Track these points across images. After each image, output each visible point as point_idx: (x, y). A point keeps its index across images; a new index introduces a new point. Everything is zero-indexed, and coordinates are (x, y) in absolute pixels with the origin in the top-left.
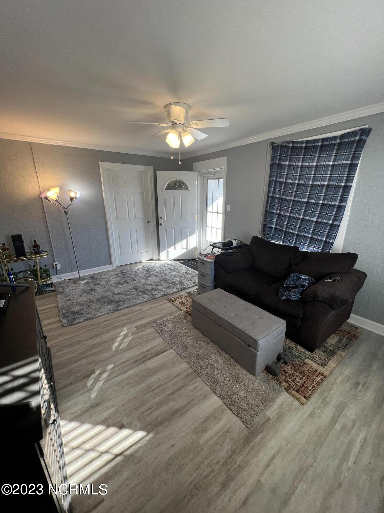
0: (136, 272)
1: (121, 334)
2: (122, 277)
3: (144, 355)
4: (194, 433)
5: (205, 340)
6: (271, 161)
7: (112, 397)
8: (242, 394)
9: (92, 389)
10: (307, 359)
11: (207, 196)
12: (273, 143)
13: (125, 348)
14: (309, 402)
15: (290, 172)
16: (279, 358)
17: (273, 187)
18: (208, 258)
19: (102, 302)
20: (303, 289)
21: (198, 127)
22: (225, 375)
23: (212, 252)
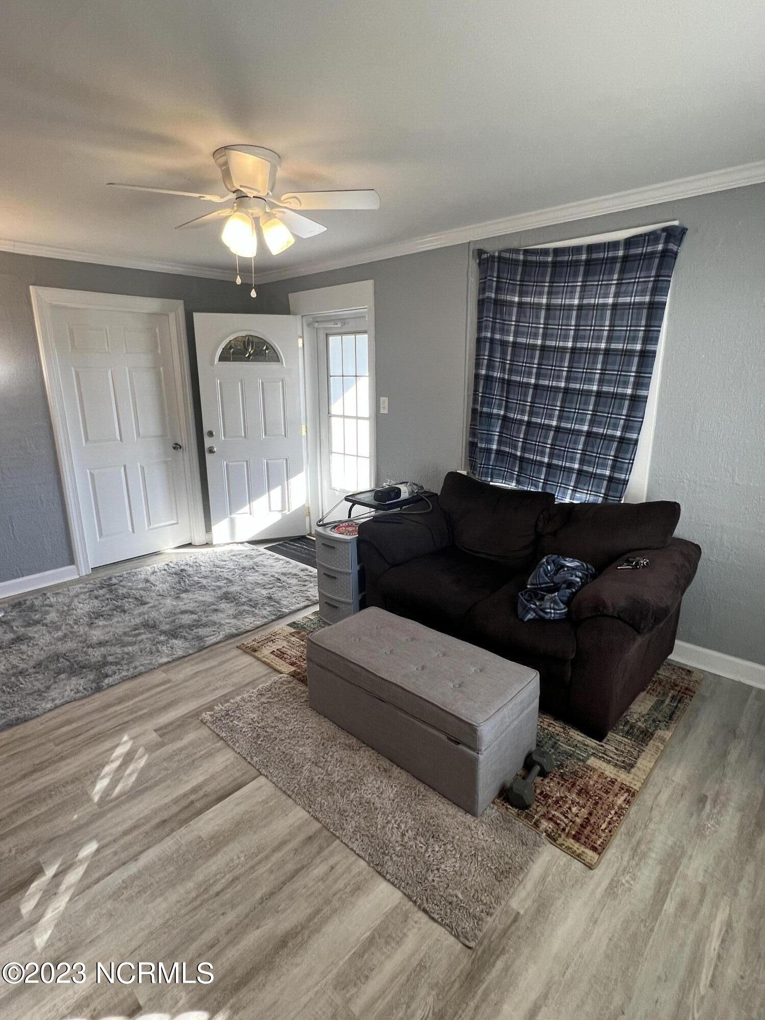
0: (147, 581)
1: (114, 755)
2: (108, 596)
3: (185, 803)
4: (335, 989)
5: (347, 742)
6: (479, 294)
7: (100, 932)
8: (449, 865)
9: (39, 920)
10: (592, 758)
11: (328, 376)
12: (480, 252)
13: (129, 792)
14: (603, 861)
15: (522, 319)
16: (529, 764)
17: (487, 353)
18: (343, 531)
19: (53, 670)
20: (570, 591)
21: (303, 207)
22: (403, 826)
23: (349, 516)
